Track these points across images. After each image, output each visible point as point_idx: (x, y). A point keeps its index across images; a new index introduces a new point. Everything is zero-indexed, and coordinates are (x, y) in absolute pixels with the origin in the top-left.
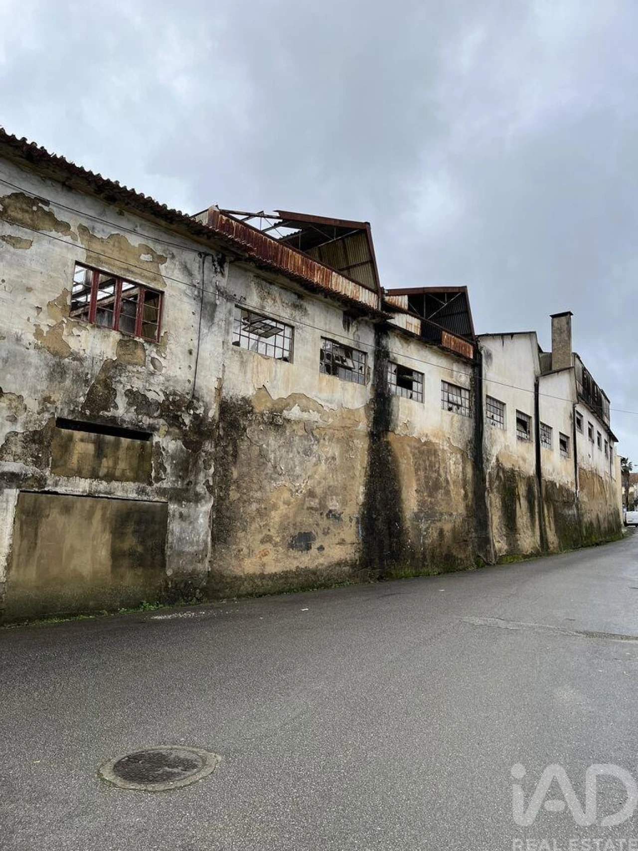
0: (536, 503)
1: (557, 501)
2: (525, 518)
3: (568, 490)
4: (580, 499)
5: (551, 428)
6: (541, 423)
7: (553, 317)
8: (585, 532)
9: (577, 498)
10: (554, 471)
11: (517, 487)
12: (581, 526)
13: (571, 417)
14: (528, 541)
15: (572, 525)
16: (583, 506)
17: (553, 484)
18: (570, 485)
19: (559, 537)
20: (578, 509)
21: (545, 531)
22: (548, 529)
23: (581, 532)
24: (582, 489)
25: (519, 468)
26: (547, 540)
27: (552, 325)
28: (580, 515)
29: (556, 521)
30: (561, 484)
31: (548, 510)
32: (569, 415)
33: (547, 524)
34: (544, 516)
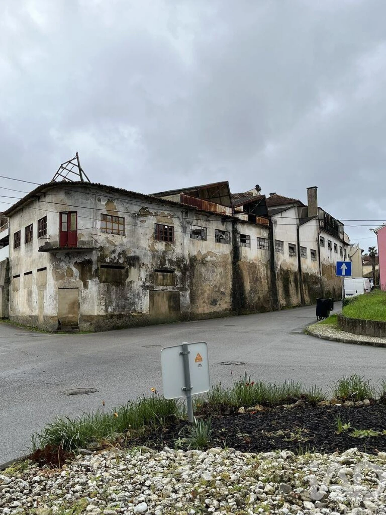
0: (299, 283)
1: (309, 282)
2: (293, 290)
3: (315, 277)
4: (322, 280)
5: (306, 248)
6: (301, 247)
7: (308, 189)
8: (325, 295)
9: (321, 280)
10: (308, 268)
11: (290, 277)
12: (322, 293)
13: (317, 240)
14: (295, 300)
15: (317, 293)
16: (324, 283)
17: (307, 274)
18: (316, 274)
19: (310, 298)
20: (321, 285)
21: (303, 296)
22: (305, 295)
23: (323, 295)
24: (323, 275)
25: (290, 269)
26: (304, 300)
27: (308, 193)
28: (322, 288)
29: (309, 291)
30: (312, 274)
31: (305, 286)
32: (316, 239)
33: (304, 292)
34: (303, 289)
